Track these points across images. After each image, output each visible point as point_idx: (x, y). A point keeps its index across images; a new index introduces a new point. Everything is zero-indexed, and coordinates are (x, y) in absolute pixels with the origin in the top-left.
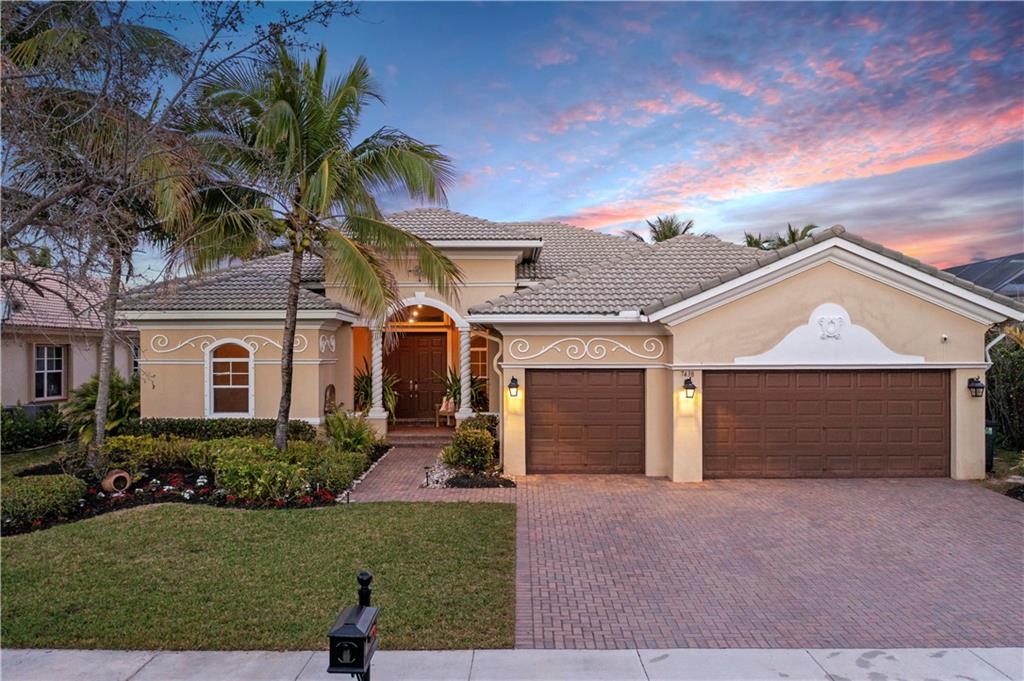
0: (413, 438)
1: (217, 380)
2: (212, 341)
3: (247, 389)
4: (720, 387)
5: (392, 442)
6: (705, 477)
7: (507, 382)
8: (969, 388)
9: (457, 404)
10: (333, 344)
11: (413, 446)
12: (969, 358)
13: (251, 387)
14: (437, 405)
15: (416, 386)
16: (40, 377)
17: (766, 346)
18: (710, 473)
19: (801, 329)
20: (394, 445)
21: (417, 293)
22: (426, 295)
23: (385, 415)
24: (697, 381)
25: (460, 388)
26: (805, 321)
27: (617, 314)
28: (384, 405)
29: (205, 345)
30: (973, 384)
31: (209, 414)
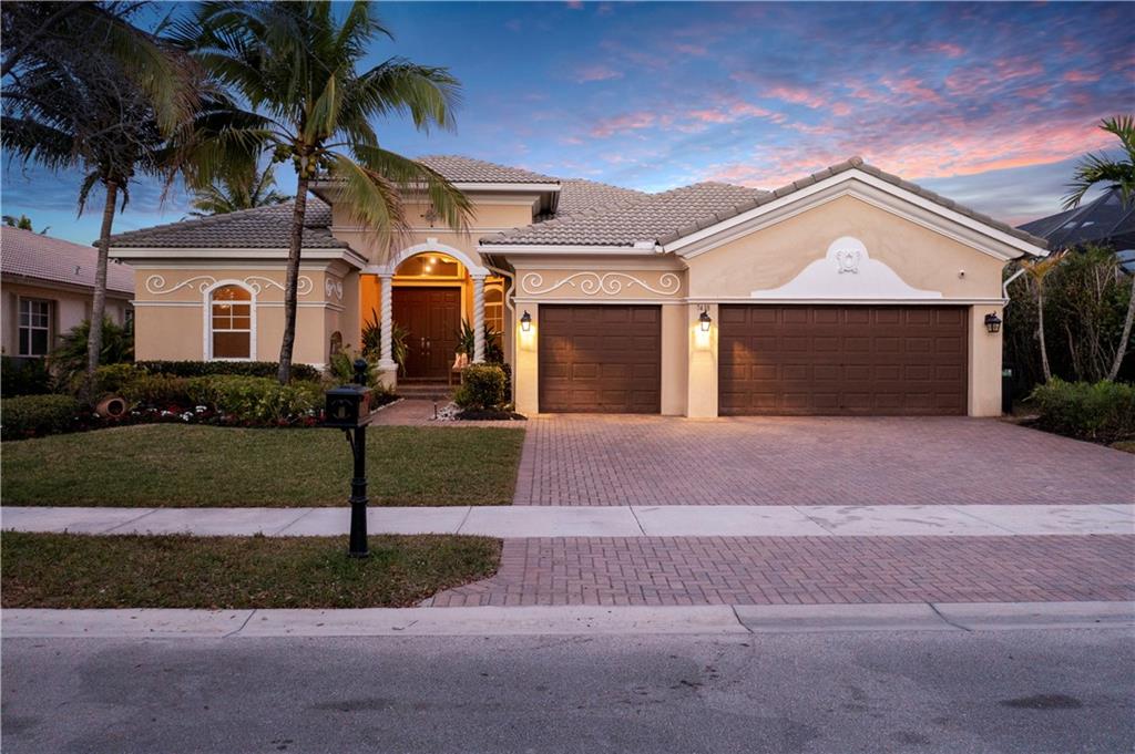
0: (424, 390)
1: (216, 324)
2: (212, 282)
3: (249, 333)
4: (738, 321)
5: (401, 394)
6: (719, 415)
7: (519, 315)
8: (986, 323)
9: (471, 356)
10: (340, 290)
11: (423, 398)
12: (986, 294)
13: (253, 331)
14: (450, 362)
15: (428, 344)
16: (24, 333)
17: (783, 280)
18: (725, 410)
19: (818, 263)
20: (404, 396)
21: (429, 239)
22: (439, 242)
23: (395, 366)
24: (714, 314)
25: (472, 341)
26: (823, 255)
27: (632, 245)
28: (394, 357)
29: (204, 287)
30: (990, 320)
31: (207, 356)
